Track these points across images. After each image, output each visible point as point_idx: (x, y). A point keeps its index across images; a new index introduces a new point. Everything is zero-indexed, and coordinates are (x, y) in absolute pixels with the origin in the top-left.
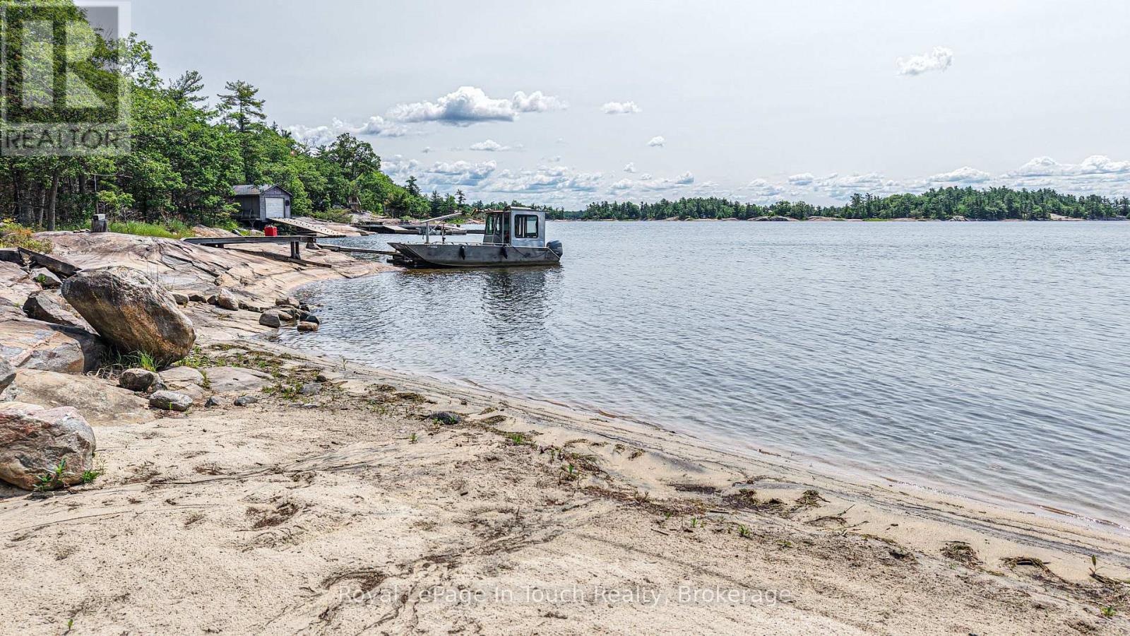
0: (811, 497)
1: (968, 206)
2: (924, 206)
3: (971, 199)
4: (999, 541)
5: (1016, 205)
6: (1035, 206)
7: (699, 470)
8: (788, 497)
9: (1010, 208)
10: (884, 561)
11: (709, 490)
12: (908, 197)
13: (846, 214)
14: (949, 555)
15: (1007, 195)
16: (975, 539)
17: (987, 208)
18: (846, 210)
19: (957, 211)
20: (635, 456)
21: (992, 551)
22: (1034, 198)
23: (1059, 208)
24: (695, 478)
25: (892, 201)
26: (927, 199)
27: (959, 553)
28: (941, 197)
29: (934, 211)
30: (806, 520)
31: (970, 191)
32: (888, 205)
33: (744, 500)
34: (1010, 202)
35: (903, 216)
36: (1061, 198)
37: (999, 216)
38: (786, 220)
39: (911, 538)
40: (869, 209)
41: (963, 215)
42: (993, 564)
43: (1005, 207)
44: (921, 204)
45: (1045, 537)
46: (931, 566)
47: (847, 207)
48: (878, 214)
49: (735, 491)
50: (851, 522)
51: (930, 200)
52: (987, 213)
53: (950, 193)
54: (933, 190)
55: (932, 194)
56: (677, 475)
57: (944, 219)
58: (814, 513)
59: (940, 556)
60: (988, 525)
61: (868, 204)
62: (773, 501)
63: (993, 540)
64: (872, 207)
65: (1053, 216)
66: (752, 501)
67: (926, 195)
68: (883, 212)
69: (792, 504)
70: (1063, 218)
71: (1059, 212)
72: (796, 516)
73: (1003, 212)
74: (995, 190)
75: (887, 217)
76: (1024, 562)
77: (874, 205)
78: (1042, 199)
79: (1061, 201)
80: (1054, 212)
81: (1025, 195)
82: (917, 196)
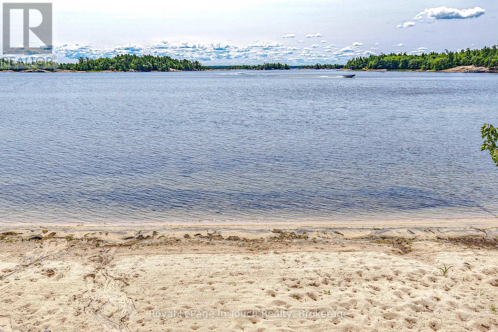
0: (155, 233)
1: (135, 64)
2: (115, 64)
3: (136, 61)
4: (193, 232)
5: (155, 64)
6: (163, 64)
7: (126, 233)
8: (150, 234)
9: (153, 65)
10: (176, 242)
11: (131, 238)
12: (107, 60)
13: (77, 68)
14: (185, 237)
15: (152, 59)
16: (188, 233)
17: (144, 65)
18: (77, 66)
19: (131, 67)
20: (107, 234)
21: (192, 234)
22: (162, 60)
23: (173, 66)
24: (127, 236)
25: (99, 61)
26: (116, 60)
27: (187, 236)
28: (122, 59)
29: (120, 67)
30: (156, 238)
31: (135, 57)
32: (98, 63)
33: (141, 238)
34: (153, 62)
35: (106, 69)
36: (173, 60)
37: (149, 70)
38: (44, 72)
39: (178, 236)
40: (88, 65)
41: (133, 68)
42: (193, 237)
43: (151, 65)
44: (114, 63)
45: (199, 228)
46: (184, 240)
47: (77, 65)
48: (94, 68)
49: (137, 236)
50: (166, 236)
51: (118, 61)
52: (144, 68)
53: (126, 57)
54: (118, 56)
55: (118, 58)
56: (121, 236)
57: (125, 71)
58: (158, 236)
59: (184, 238)
60: (189, 229)
61: (88, 63)
62: (148, 236)
63: (191, 232)
64: (90, 65)
65: (171, 69)
66: (143, 237)
67: (116, 58)
68: (96, 67)
69: (152, 236)
70: (175, 70)
71: (173, 67)
72: (154, 238)
73: (151, 67)
74: (146, 56)
75: (98, 70)
76: (197, 235)
77: (91, 63)
78: (166, 61)
79: (173, 62)
80: (171, 67)
81: (159, 59)
82: (111, 58)
